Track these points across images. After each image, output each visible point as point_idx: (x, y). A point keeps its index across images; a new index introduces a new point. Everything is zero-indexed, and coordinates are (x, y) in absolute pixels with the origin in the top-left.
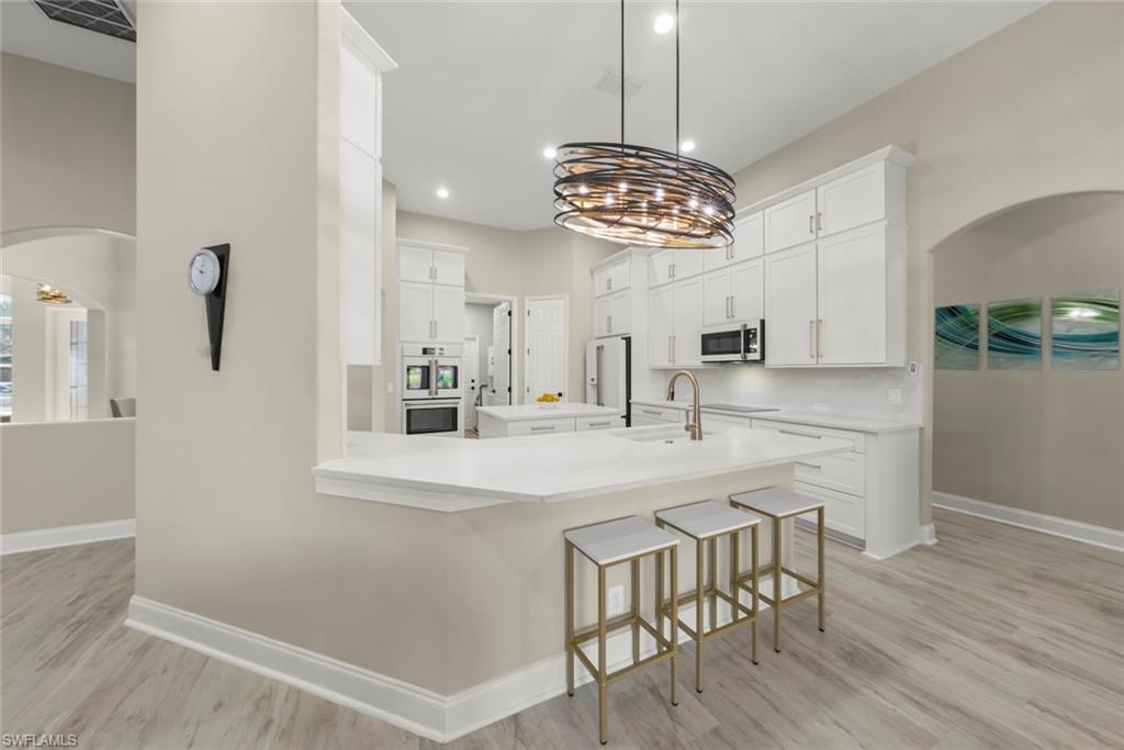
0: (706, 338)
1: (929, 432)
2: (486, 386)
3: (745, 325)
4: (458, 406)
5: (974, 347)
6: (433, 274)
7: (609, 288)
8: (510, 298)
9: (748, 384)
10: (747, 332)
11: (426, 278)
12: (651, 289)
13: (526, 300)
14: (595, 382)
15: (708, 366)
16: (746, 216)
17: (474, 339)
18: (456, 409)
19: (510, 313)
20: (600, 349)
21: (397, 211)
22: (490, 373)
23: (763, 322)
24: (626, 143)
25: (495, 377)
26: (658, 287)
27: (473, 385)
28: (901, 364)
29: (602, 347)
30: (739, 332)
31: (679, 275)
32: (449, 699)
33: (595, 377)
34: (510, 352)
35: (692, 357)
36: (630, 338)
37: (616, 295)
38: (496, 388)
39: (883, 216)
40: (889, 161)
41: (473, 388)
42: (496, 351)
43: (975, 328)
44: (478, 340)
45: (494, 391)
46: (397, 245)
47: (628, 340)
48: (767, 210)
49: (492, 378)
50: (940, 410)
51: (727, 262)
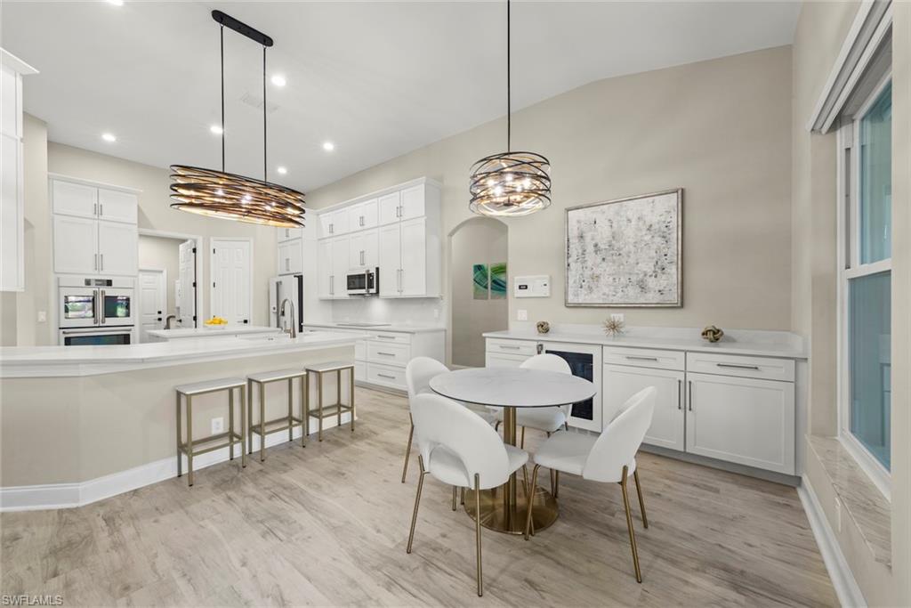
0: (349, 277)
1: (450, 332)
2: (174, 317)
3: (368, 271)
4: (130, 333)
5: (486, 287)
6: (98, 210)
7: (287, 236)
8: (194, 237)
9: (377, 310)
10: (370, 275)
11: (90, 214)
12: (319, 240)
13: (212, 239)
14: (276, 311)
15: (353, 298)
16: (367, 200)
17: (161, 272)
18: (129, 335)
19: (194, 250)
20: (278, 284)
21: (49, 142)
22: (177, 305)
23: (377, 269)
24: (225, 171)
25: (181, 309)
26: (324, 239)
27: (160, 316)
28: (437, 296)
29: (281, 282)
30: (364, 275)
31: (337, 232)
32: (80, 484)
33: (275, 306)
34: (195, 285)
35: (343, 292)
36: (302, 276)
37: (293, 242)
38: (182, 317)
39: (423, 214)
40: (426, 185)
41: (160, 319)
42: (182, 285)
43: (486, 277)
44: (165, 272)
45: (180, 321)
46: (49, 178)
47: (300, 278)
48: (380, 199)
49: (178, 308)
50: (456, 320)
51: (361, 228)
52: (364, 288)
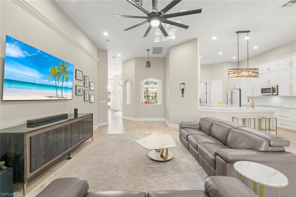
0: (262, 89)
10: (273, 88)
13: (211, 81)
14: (230, 100)
15: (263, 96)
16: (272, 62)
19: (206, 84)
20: (232, 92)
23: (278, 86)
34: (206, 93)
35: (259, 94)
36: (240, 89)
42: (202, 93)
51: (268, 72)
52: (271, 93)
